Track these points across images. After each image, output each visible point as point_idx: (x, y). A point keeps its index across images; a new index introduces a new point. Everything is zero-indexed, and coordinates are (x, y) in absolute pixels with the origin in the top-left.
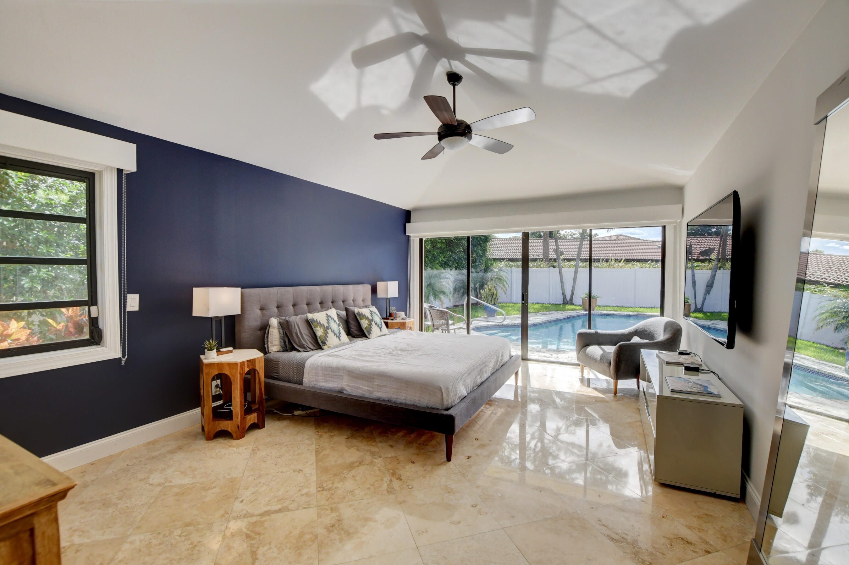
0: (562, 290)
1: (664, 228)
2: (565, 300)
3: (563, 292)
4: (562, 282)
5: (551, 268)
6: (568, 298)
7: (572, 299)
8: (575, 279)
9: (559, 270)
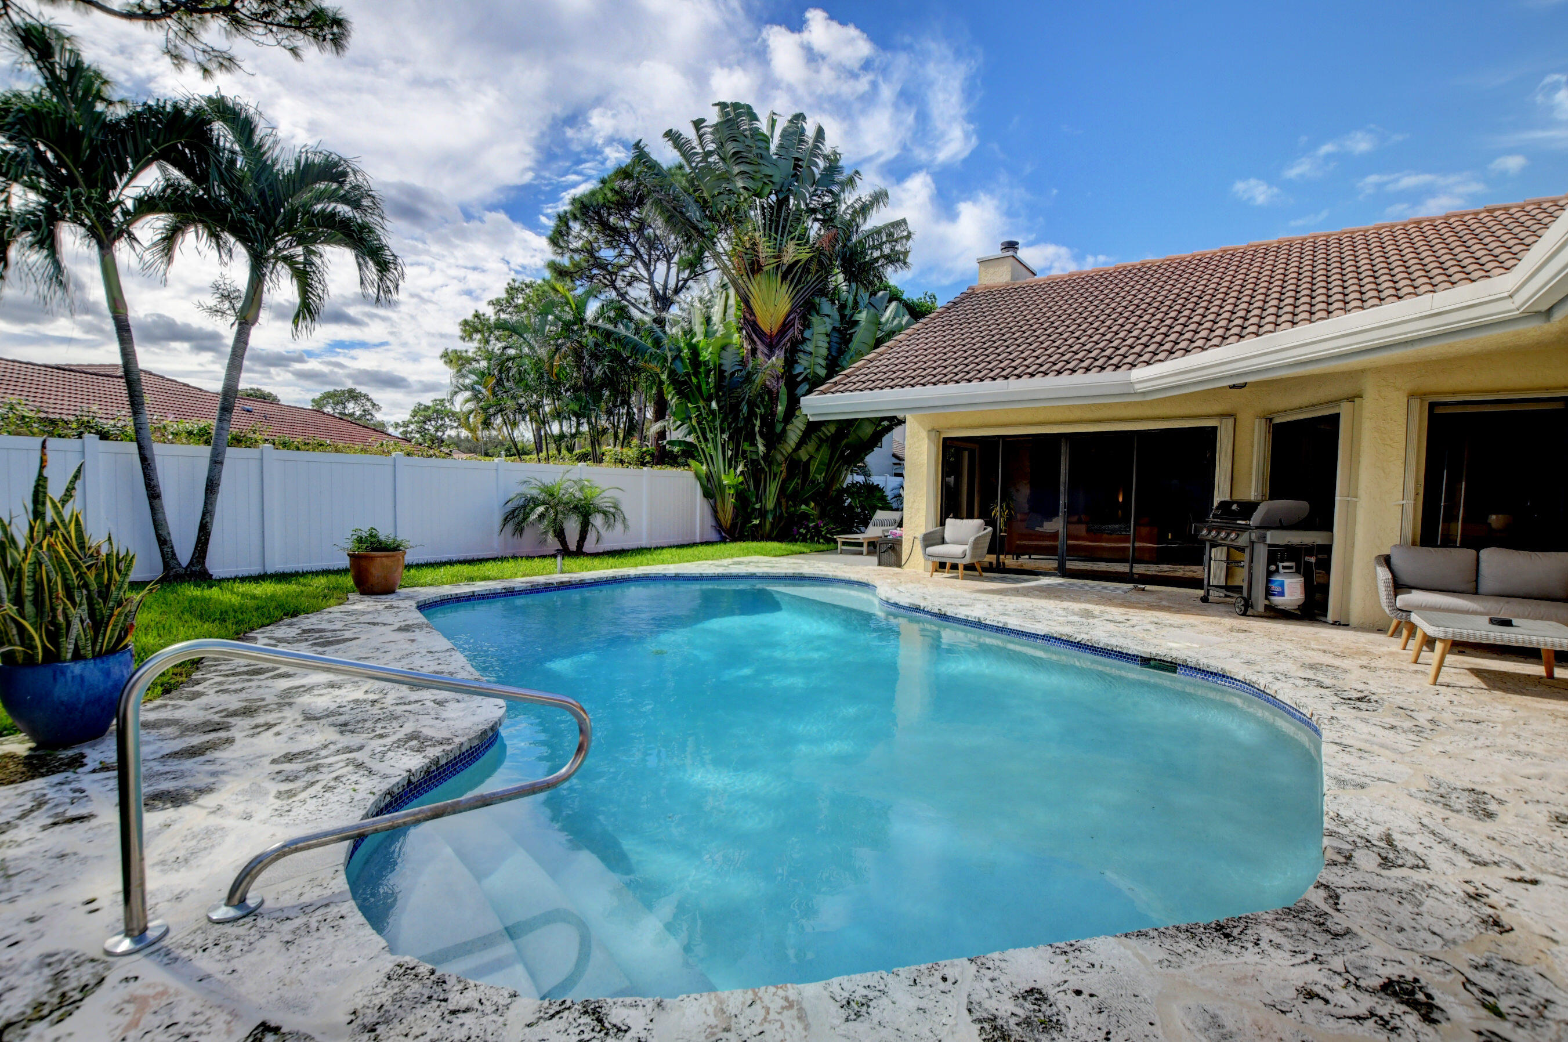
0: (157, 524)
2: (171, 562)
3: (164, 532)
7: (204, 558)
8: (212, 487)
9: (141, 448)
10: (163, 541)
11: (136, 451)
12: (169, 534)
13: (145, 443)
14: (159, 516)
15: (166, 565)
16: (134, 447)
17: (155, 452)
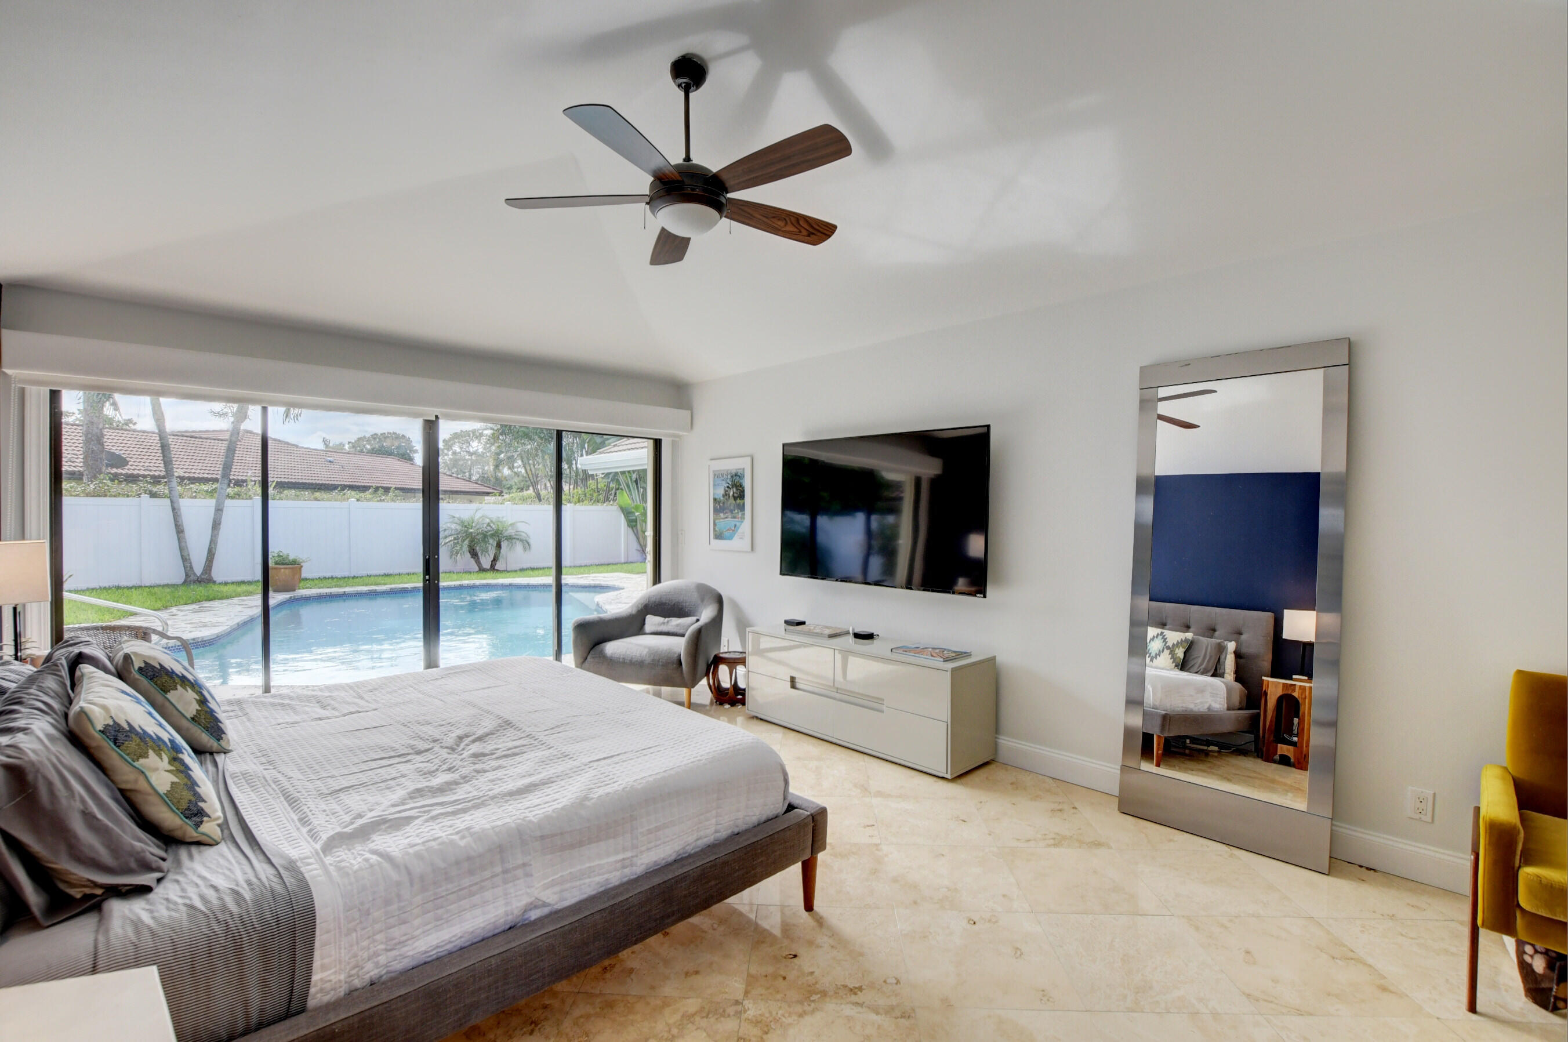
0: (181, 549)
1: (658, 444)
2: (190, 573)
3: (185, 554)
4: (179, 530)
5: (145, 497)
6: (198, 569)
7: (211, 570)
8: (216, 525)
9: (172, 502)
10: (185, 559)
11: (170, 504)
12: (189, 555)
13: (174, 499)
14: (183, 544)
15: (187, 575)
16: (167, 501)
17: (181, 504)
